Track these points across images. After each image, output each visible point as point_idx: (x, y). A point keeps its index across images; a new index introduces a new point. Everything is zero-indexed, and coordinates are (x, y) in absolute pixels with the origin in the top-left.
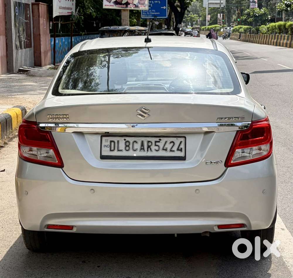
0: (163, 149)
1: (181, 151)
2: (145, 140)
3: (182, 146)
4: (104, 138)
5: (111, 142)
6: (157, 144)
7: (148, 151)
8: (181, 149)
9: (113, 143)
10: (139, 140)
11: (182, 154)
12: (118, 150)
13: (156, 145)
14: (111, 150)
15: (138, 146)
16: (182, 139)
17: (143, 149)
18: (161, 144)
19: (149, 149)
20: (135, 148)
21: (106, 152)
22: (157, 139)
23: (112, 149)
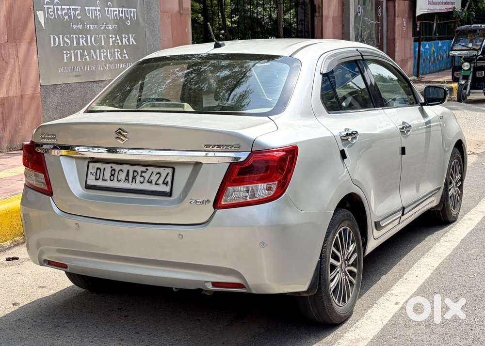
0: (148, 182)
1: (167, 185)
2: (132, 168)
3: (169, 179)
4: (91, 165)
5: (98, 169)
6: (143, 174)
7: (132, 182)
8: (167, 182)
9: (99, 171)
10: (125, 168)
11: (167, 189)
12: (103, 180)
13: (141, 176)
14: (96, 179)
15: (123, 176)
16: (170, 171)
17: (128, 180)
18: (147, 175)
19: (134, 180)
20: (120, 178)
21: (92, 181)
22: (144, 169)
23: (98, 177)
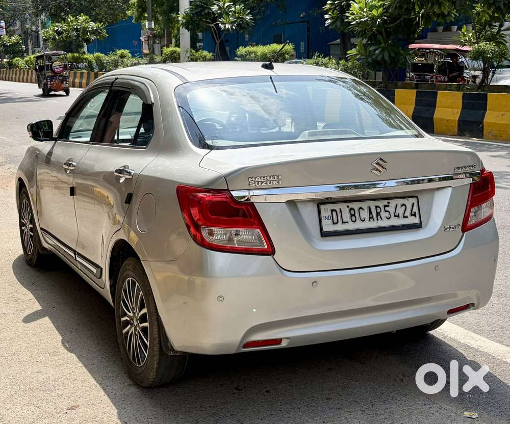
0: (395, 216)
1: (416, 216)
2: (372, 204)
3: (415, 209)
4: (323, 207)
5: (332, 211)
6: (387, 209)
7: (378, 220)
8: (415, 213)
9: (334, 213)
10: (365, 205)
11: (415, 220)
12: (343, 222)
13: (386, 211)
14: (334, 223)
15: (365, 214)
16: (414, 200)
17: (372, 217)
18: (391, 209)
19: (379, 217)
20: (362, 217)
21: (328, 227)
22: (385, 202)
23: (335, 221)
